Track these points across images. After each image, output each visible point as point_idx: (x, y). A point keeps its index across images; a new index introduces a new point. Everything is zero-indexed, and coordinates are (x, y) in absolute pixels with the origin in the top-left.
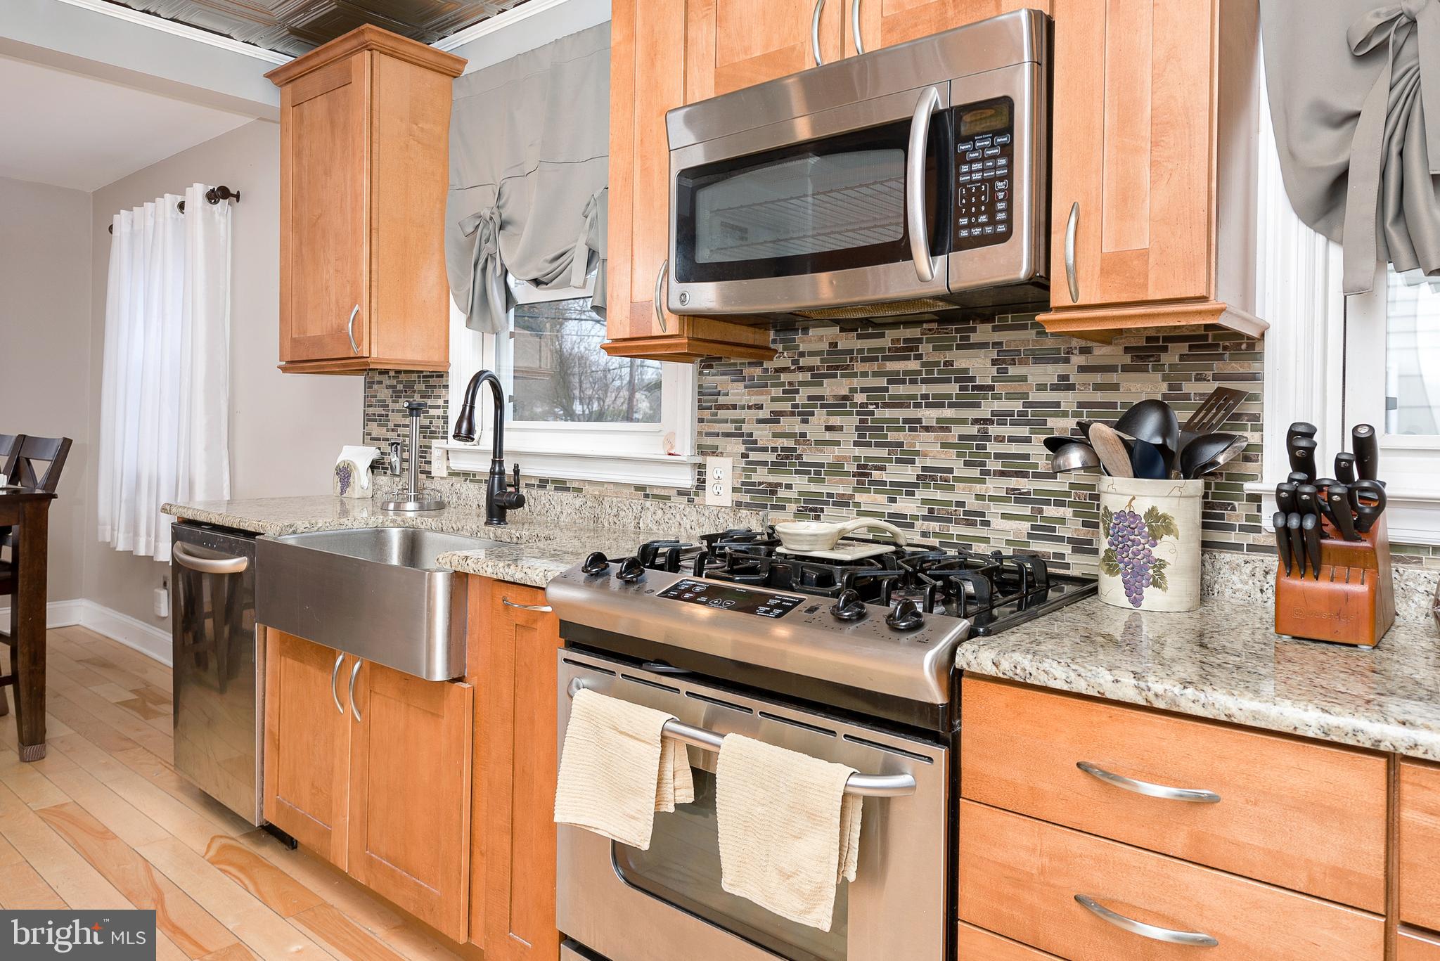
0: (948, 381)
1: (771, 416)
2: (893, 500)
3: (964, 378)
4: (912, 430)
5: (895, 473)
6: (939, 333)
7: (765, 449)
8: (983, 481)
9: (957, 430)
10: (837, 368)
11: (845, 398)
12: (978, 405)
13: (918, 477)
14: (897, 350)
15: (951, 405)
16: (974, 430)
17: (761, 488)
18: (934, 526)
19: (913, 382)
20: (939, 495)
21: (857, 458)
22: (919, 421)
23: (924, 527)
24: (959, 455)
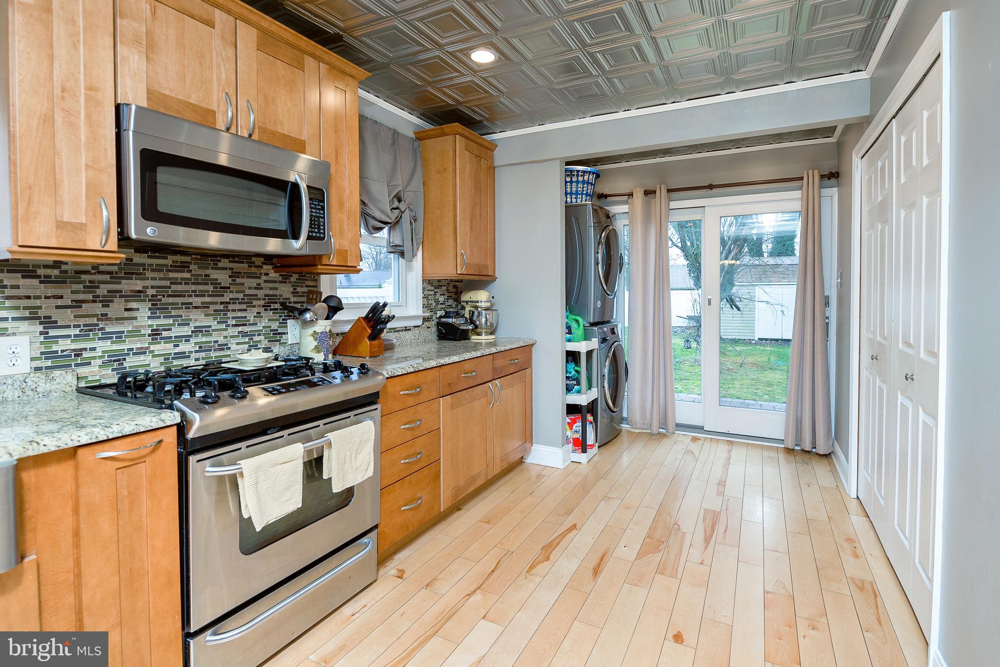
0: (207, 284)
1: (72, 303)
2: (178, 346)
3: (215, 283)
4: (186, 308)
5: (176, 331)
6: (202, 260)
7: (69, 327)
8: (226, 330)
9: (212, 307)
10: (133, 274)
11: (139, 292)
12: (223, 296)
13: (192, 332)
14: (176, 267)
15: (209, 296)
16: (222, 307)
17: (65, 353)
18: (203, 354)
19: (186, 284)
20: (204, 339)
21: (149, 326)
22: (191, 304)
23: (197, 356)
24: (215, 319)
